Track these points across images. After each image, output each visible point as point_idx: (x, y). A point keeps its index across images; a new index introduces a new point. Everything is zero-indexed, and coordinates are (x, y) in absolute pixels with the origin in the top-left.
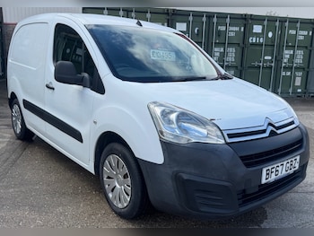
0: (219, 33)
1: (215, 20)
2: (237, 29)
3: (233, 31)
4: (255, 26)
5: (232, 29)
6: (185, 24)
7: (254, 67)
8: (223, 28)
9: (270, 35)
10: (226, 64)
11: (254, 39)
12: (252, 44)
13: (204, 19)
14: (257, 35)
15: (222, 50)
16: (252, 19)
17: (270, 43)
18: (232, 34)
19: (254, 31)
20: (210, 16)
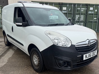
0: (78, 10)
1: (76, 6)
2: (84, 9)
3: (83, 9)
4: (90, 8)
5: (82, 9)
6: (66, 8)
7: (90, 22)
8: (79, 9)
9: (96, 11)
10: (80, 21)
11: (90, 12)
12: (90, 14)
13: (73, 6)
14: (91, 11)
15: (79, 16)
16: (89, 5)
17: (96, 14)
18: (82, 11)
19: (90, 9)
20: (75, 4)
